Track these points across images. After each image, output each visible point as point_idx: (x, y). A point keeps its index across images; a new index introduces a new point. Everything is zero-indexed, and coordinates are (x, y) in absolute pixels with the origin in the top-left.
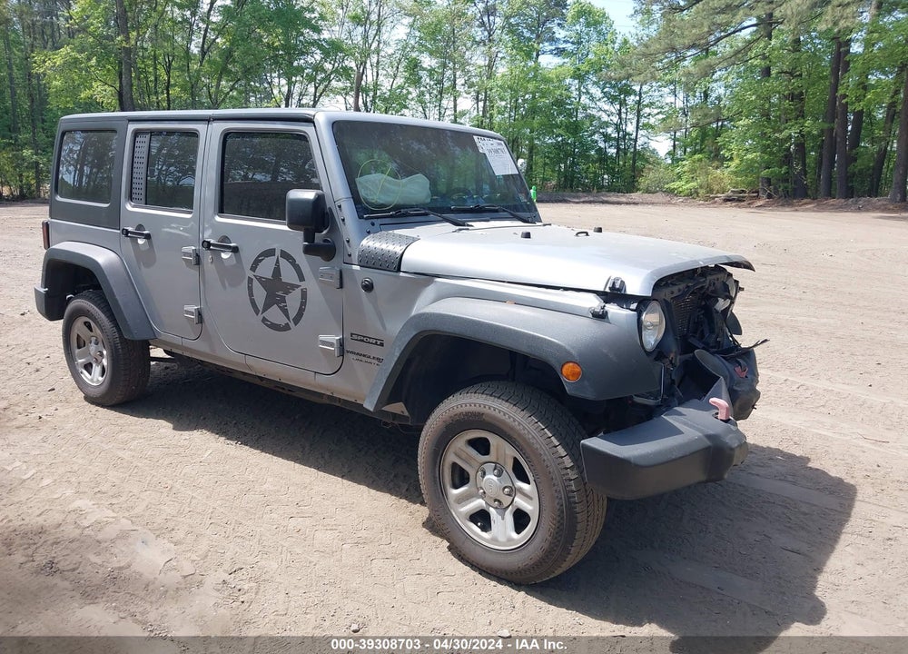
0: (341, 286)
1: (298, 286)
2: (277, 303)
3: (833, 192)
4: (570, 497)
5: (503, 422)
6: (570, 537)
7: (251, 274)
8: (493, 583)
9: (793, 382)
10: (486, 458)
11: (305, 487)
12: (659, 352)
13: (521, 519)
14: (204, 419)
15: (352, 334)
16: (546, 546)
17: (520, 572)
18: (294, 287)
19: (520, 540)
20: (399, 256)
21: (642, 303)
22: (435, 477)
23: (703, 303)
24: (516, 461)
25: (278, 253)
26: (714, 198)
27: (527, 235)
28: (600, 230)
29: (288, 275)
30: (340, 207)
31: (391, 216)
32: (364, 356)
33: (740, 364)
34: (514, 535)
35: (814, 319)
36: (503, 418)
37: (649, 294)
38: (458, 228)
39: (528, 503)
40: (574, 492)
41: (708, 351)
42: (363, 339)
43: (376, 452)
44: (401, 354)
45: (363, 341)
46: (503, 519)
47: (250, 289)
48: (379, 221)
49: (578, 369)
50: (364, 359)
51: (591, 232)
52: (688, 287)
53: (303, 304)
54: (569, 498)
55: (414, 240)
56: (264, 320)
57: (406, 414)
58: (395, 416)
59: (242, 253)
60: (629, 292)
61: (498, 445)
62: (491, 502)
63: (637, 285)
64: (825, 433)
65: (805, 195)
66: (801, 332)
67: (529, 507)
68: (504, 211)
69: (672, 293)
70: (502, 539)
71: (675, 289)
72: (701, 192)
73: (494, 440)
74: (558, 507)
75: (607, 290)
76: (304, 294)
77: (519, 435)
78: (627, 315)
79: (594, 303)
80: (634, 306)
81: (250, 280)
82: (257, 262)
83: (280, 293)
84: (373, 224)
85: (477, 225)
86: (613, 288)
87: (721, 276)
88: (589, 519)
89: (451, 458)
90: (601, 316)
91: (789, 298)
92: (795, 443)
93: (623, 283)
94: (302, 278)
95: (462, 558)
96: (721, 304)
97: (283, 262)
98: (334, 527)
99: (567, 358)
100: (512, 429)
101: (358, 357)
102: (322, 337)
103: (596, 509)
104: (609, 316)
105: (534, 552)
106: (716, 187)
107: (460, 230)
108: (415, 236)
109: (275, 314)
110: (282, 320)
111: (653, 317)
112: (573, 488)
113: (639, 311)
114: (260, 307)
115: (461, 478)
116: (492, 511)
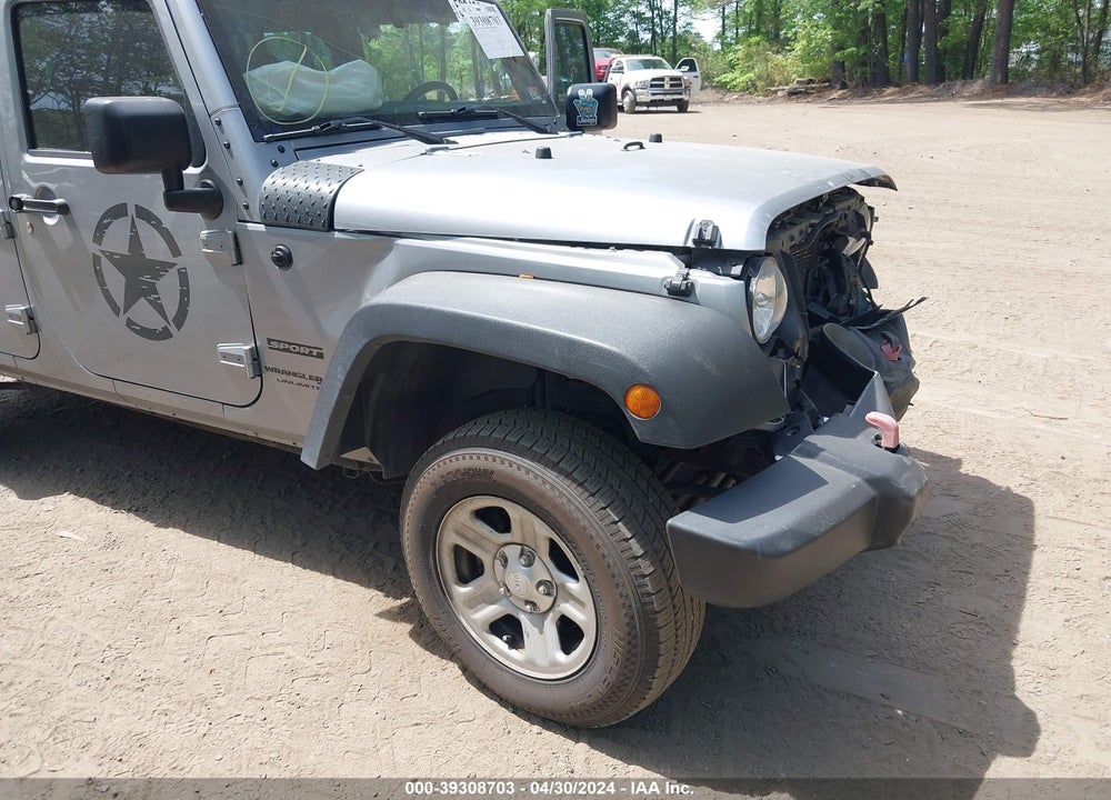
0: (240, 261)
1: (173, 265)
2: (145, 294)
3: (920, 76)
4: (645, 604)
5: (527, 485)
6: (651, 666)
7: (94, 248)
8: (536, 728)
9: (923, 337)
10: (505, 537)
11: (235, 579)
12: (778, 340)
13: (569, 634)
14: (82, 471)
15: (269, 340)
16: (612, 678)
17: (573, 712)
18: (166, 266)
19: (569, 667)
20: (327, 202)
21: (750, 262)
22: (428, 568)
23: (826, 247)
24: (552, 543)
25: (131, 211)
26: (776, 92)
27: (546, 154)
28: (658, 139)
29: (155, 248)
30: (219, 123)
31: (314, 134)
32: (295, 375)
33: (889, 341)
34: (561, 657)
35: (930, 245)
36: (526, 478)
37: (760, 246)
38: (429, 147)
39: (579, 610)
40: (650, 594)
41: (838, 322)
42: (288, 347)
43: (345, 507)
44: (347, 377)
45: (288, 350)
46: (541, 632)
47: (99, 273)
48: (293, 144)
49: (652, 396)
50: (296, 380)
51: (646, 143)
52: (812, 225)
53: (185, 294)
54: (643, 605)
55: (353, 172)
56: (130, 323)
57: (376, 462)
58: (361, 464)
59: (76, 213)
60: (726, 246)
61: (521, 520)
62: (521, 605)
63: (740, 233)
64: (981, 412)
65: (887, 82)
66: (917, 263)
67: (582, 616)
68: (508, 116)
69: (792, 238)
70: (542, 662)
71: (795, 231)
72: (760, 84)
73: (515, 512)
74: (626, 620)
75: (690, 244)
76: (183, 276)
77: (555, 506)
78: (726, 287)
79: (668, 269)
80: (737, 270)
81: (96, 260)
82: (101, 229)
83: (146, 278)
84: (282, 150)
85: (463, 140)
86: (699, 241)
87: (852, 202)
88: (679, 633)
89: (449, 538)
90: (682, 293)
91: (893, 217)
92: (945, 433)
93: (716, 229)
94: (176, 252)
95: (483, 687)
96: (853, 246)
97: (142, 226)
98: (280, 649)
99: (632, 375)
100: (542, 495)
101: (285, 377)
102: (224, 347)
103: (689, 613)
104: (697, 291)
105: (593, 686)
106: (777, 78)
107: (433, 150)
108: (355, 166)
109: (143, 312)
110: (156, 322)
111: (767, 285)
112: (650, 589)
113: (746, 277)
114: (120, 301)
115: (470, 568)
116: (523, 618)
